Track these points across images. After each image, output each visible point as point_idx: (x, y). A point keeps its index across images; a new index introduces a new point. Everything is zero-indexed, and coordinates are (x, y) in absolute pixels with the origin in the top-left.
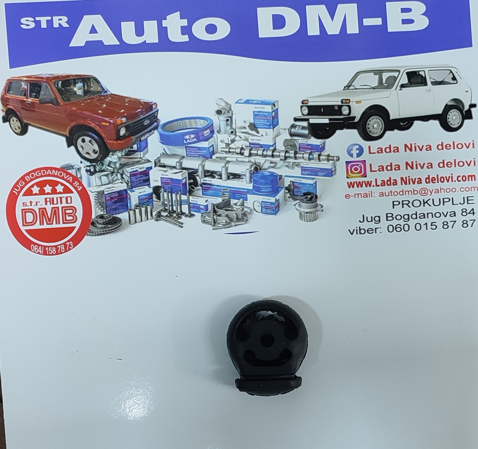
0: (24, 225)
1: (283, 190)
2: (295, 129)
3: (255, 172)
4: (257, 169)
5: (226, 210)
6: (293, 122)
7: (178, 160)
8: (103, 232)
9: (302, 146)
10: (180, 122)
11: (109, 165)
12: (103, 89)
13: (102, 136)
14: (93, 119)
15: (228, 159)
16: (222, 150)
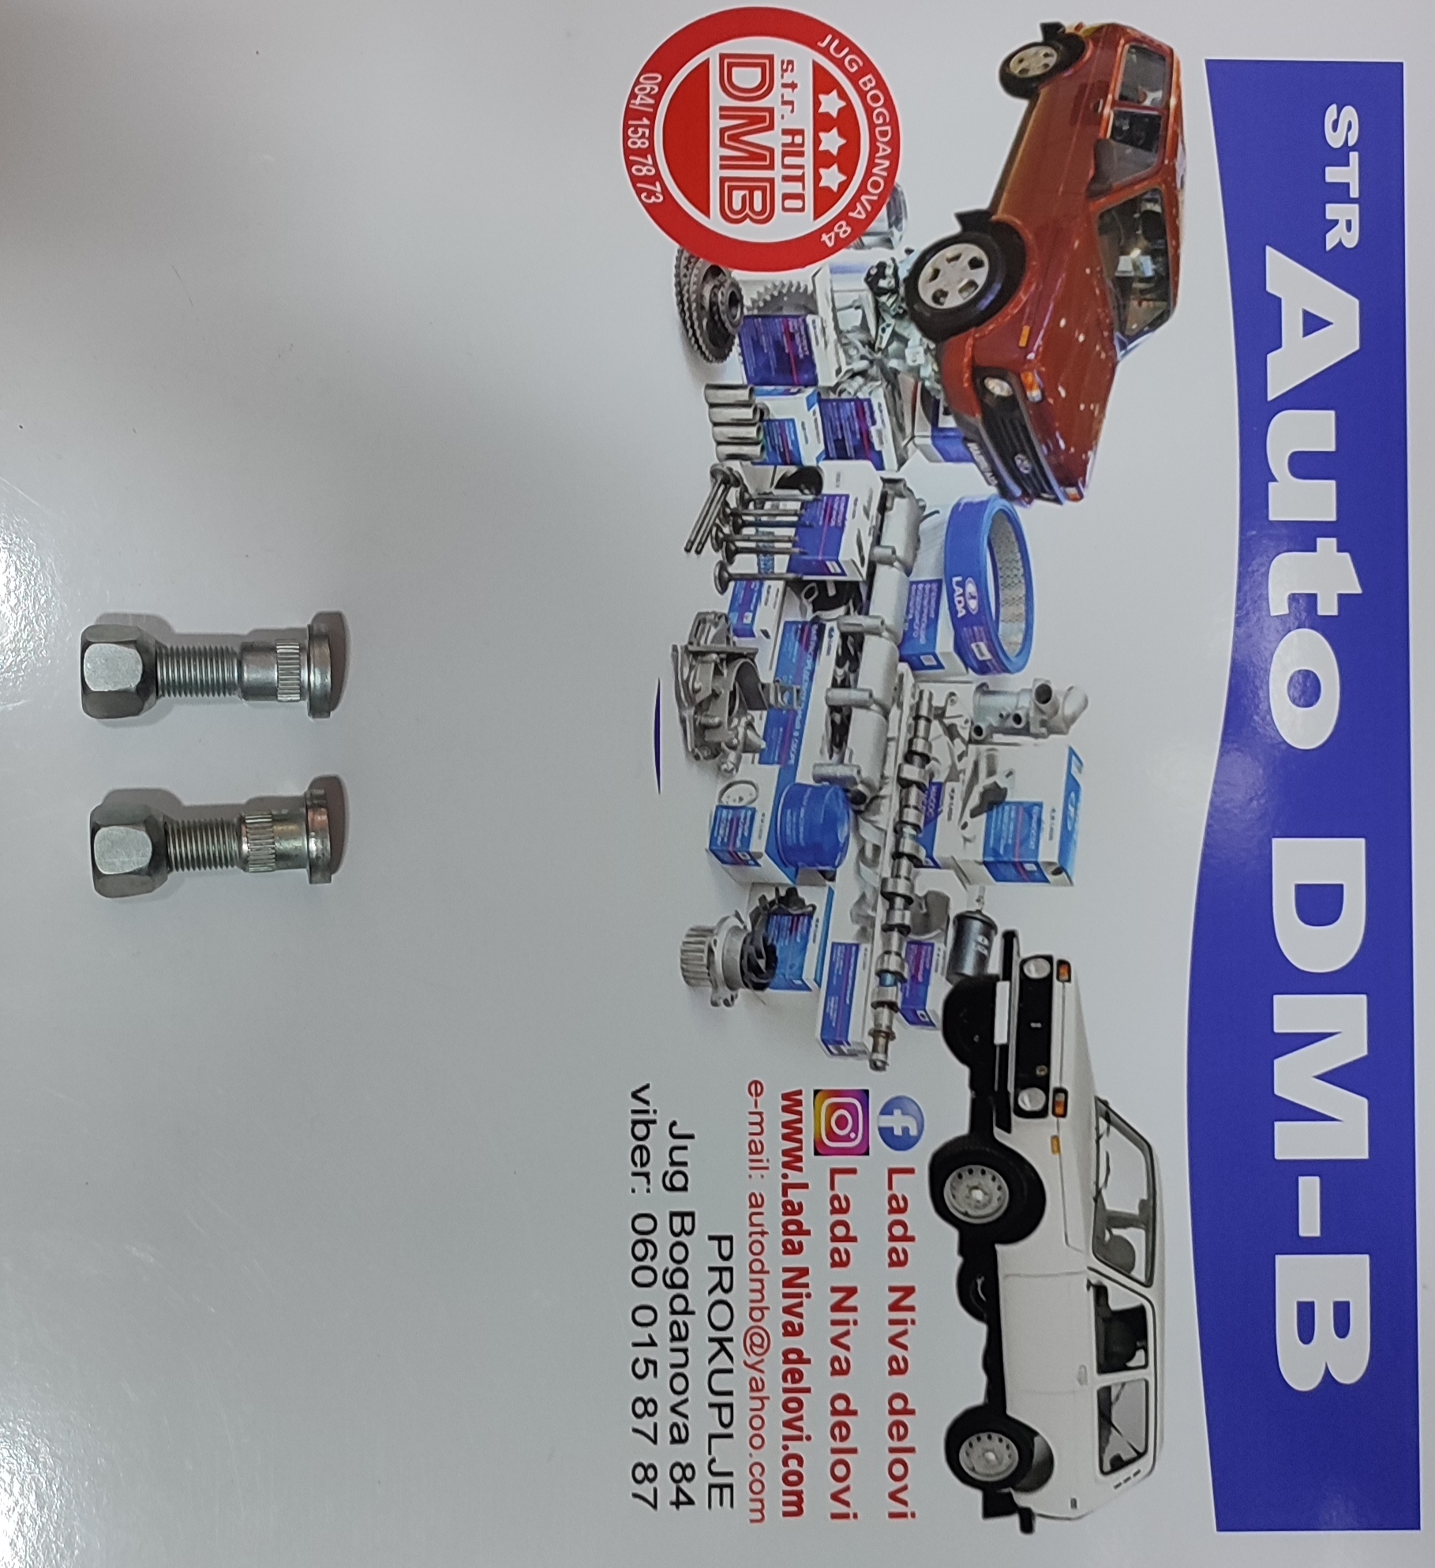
0: (722, 57)
1: (788, 881)
2: (981, 934)
3: (849, 795)
4: (861, 802)
5: (733, 694)
6: (1001, 930)
7: (900, 553)
8: (688, 300)
9: (923, 953)
10: (1018, 570)
11: (895, 335)
12: (1132, 339)
13: (986, 323)
14: (1039, 300)
15: (894, 712)
16: (926, 696)
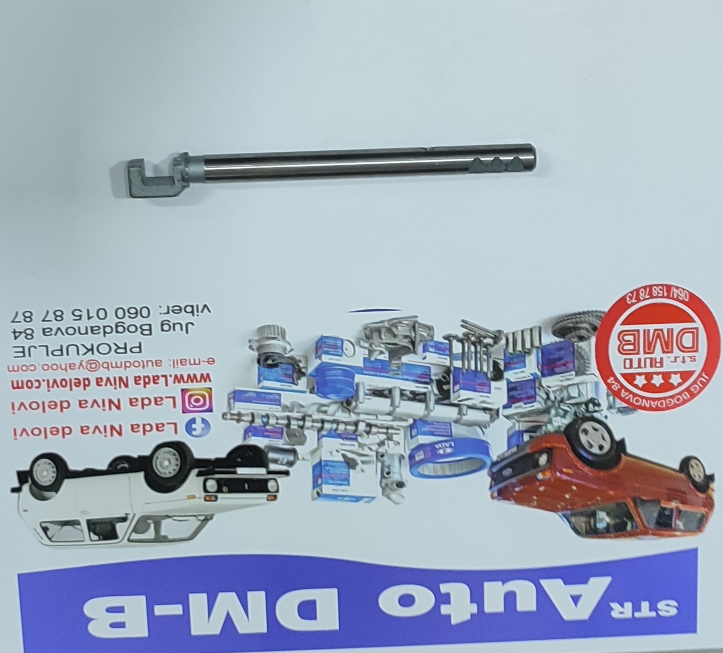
0: (697, 329)
1: (309, 373)
2: (288, 460)
3: (350, 399)
4: (347, 404)
5: (396, 344)
6: (290, 469)
7: (464, 418)
8: (581, 317)
9: (278, 435)
10: (458, 471)
11: (566, 412)
12: (567, 519)
13: (573, 454)
14: (584, 477)
15: (390, 418)
16: (397, 432)
